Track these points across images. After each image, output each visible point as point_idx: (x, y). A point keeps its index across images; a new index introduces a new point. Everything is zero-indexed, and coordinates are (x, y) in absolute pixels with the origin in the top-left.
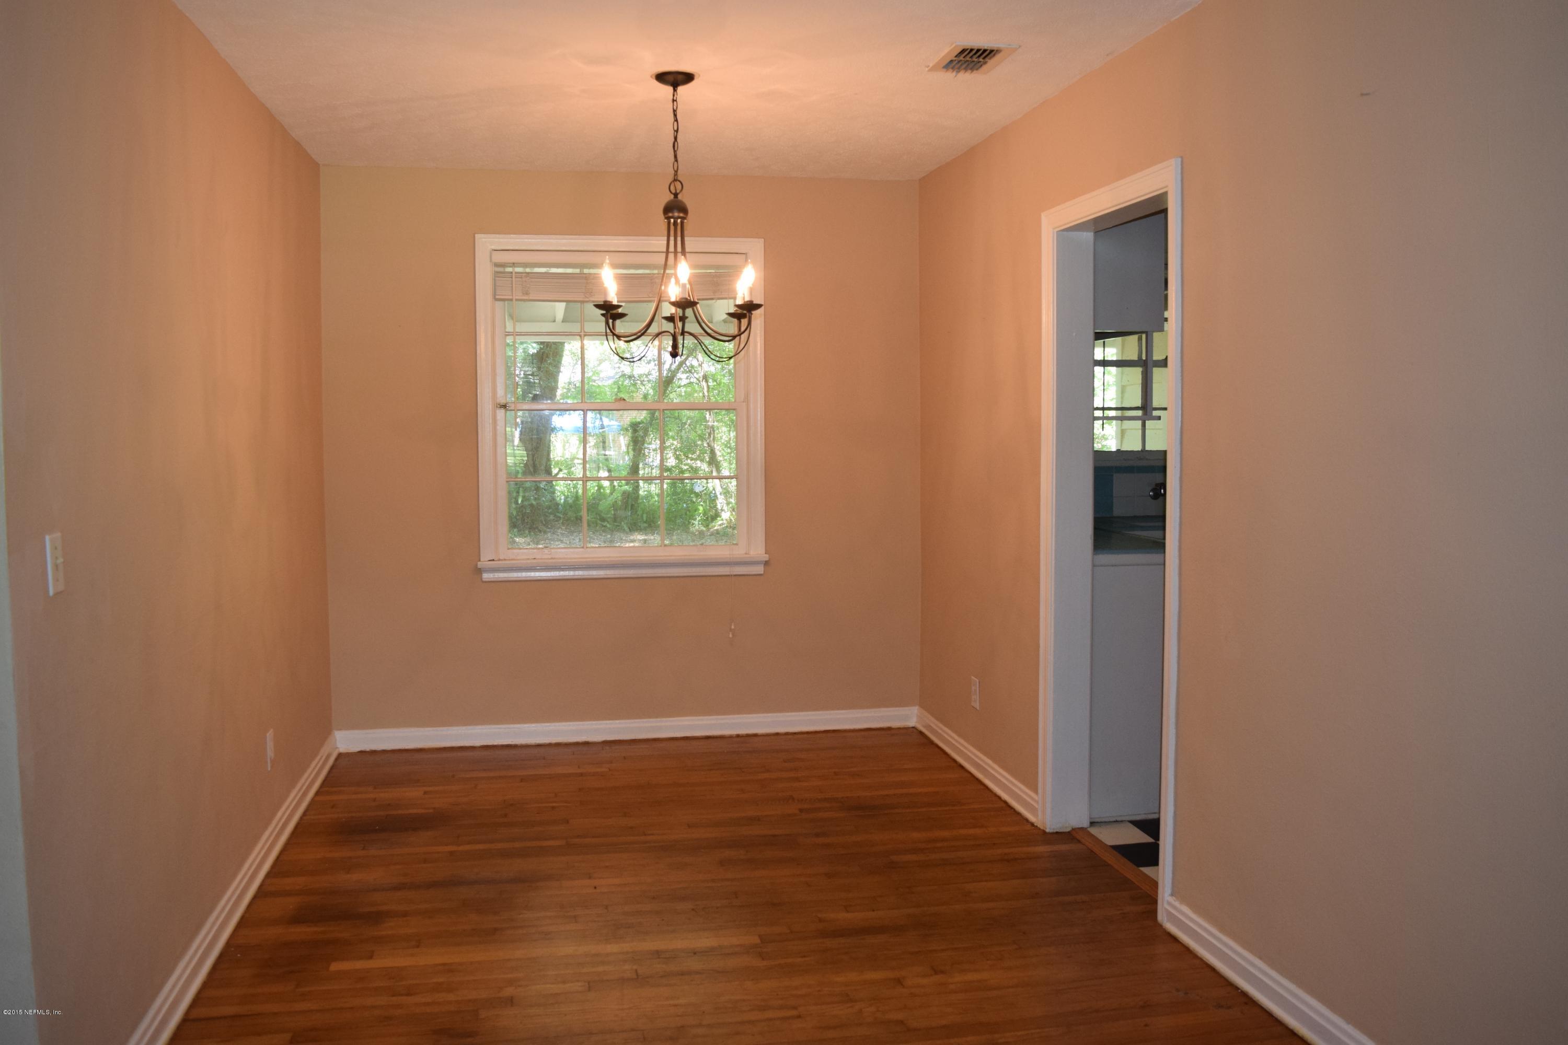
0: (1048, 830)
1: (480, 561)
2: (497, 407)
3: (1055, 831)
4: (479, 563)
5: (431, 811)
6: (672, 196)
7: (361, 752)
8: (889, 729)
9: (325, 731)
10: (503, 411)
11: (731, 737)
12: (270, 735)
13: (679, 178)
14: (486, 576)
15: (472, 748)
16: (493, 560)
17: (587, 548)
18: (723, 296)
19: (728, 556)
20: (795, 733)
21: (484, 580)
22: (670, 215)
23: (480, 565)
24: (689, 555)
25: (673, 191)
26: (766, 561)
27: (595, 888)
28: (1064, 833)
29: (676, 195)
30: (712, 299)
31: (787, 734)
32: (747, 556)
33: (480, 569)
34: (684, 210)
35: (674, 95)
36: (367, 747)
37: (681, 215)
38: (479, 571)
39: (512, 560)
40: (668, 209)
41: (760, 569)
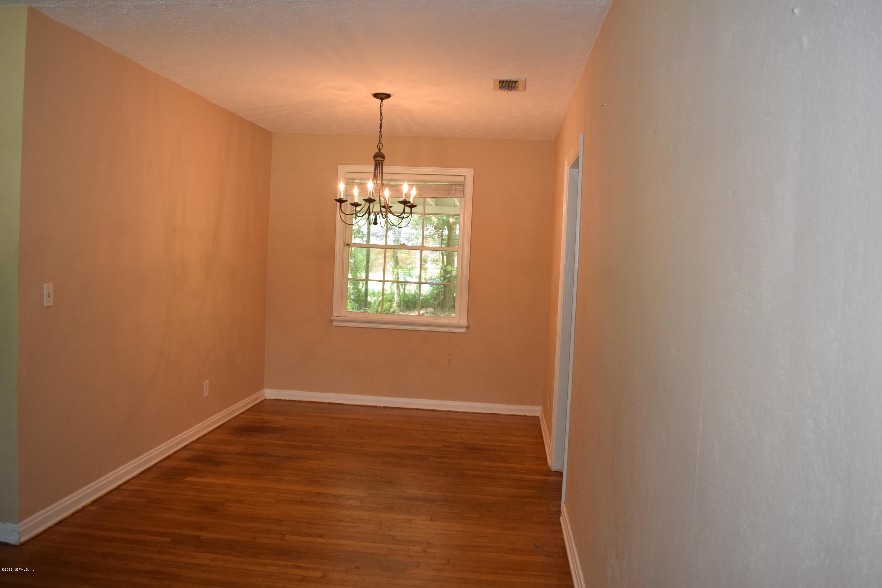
0: (552, 470)
1: (332, 316)
2: (345, 245)
3: (556, 471)
4: (331, 317)
5: (281, 426)
6: (378, 150)
7: (275, 399)
8: (525, 416)
9: (260, 387)
10: (348, 247)
11: (445, 411)
12: (206, 383)
13: (382, 143)
14: (335, 324)
15: (324, 403)
16: (339, 316)
17: (383, 314)
18: (452, 196)
19: (448, 323)
20: (477, 413)
21: (334, 325)
22: (376, 159)
23: (332, 318)
24: (419, 320)
25: (379, 148)
26: (467, 327)
27: (318, 465)
28: (560, 472)
29: (380, 150)
30: (447, 197)
31: (473, 413)
32: (458, 323)
33: (332, 320)
34: (383, 157)
35: (381, 104)
36: (278, 397)
37: (381, 159)
38: (332, 321)
39: (349, 317)
40: (375, 156)
41: (463, 330)
